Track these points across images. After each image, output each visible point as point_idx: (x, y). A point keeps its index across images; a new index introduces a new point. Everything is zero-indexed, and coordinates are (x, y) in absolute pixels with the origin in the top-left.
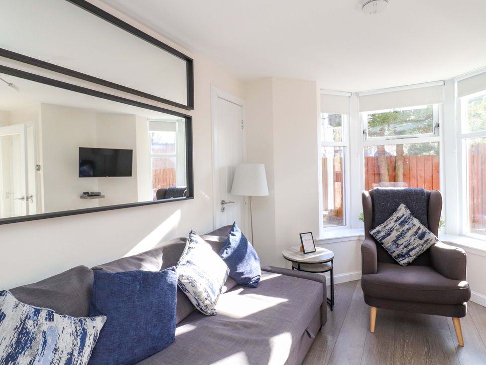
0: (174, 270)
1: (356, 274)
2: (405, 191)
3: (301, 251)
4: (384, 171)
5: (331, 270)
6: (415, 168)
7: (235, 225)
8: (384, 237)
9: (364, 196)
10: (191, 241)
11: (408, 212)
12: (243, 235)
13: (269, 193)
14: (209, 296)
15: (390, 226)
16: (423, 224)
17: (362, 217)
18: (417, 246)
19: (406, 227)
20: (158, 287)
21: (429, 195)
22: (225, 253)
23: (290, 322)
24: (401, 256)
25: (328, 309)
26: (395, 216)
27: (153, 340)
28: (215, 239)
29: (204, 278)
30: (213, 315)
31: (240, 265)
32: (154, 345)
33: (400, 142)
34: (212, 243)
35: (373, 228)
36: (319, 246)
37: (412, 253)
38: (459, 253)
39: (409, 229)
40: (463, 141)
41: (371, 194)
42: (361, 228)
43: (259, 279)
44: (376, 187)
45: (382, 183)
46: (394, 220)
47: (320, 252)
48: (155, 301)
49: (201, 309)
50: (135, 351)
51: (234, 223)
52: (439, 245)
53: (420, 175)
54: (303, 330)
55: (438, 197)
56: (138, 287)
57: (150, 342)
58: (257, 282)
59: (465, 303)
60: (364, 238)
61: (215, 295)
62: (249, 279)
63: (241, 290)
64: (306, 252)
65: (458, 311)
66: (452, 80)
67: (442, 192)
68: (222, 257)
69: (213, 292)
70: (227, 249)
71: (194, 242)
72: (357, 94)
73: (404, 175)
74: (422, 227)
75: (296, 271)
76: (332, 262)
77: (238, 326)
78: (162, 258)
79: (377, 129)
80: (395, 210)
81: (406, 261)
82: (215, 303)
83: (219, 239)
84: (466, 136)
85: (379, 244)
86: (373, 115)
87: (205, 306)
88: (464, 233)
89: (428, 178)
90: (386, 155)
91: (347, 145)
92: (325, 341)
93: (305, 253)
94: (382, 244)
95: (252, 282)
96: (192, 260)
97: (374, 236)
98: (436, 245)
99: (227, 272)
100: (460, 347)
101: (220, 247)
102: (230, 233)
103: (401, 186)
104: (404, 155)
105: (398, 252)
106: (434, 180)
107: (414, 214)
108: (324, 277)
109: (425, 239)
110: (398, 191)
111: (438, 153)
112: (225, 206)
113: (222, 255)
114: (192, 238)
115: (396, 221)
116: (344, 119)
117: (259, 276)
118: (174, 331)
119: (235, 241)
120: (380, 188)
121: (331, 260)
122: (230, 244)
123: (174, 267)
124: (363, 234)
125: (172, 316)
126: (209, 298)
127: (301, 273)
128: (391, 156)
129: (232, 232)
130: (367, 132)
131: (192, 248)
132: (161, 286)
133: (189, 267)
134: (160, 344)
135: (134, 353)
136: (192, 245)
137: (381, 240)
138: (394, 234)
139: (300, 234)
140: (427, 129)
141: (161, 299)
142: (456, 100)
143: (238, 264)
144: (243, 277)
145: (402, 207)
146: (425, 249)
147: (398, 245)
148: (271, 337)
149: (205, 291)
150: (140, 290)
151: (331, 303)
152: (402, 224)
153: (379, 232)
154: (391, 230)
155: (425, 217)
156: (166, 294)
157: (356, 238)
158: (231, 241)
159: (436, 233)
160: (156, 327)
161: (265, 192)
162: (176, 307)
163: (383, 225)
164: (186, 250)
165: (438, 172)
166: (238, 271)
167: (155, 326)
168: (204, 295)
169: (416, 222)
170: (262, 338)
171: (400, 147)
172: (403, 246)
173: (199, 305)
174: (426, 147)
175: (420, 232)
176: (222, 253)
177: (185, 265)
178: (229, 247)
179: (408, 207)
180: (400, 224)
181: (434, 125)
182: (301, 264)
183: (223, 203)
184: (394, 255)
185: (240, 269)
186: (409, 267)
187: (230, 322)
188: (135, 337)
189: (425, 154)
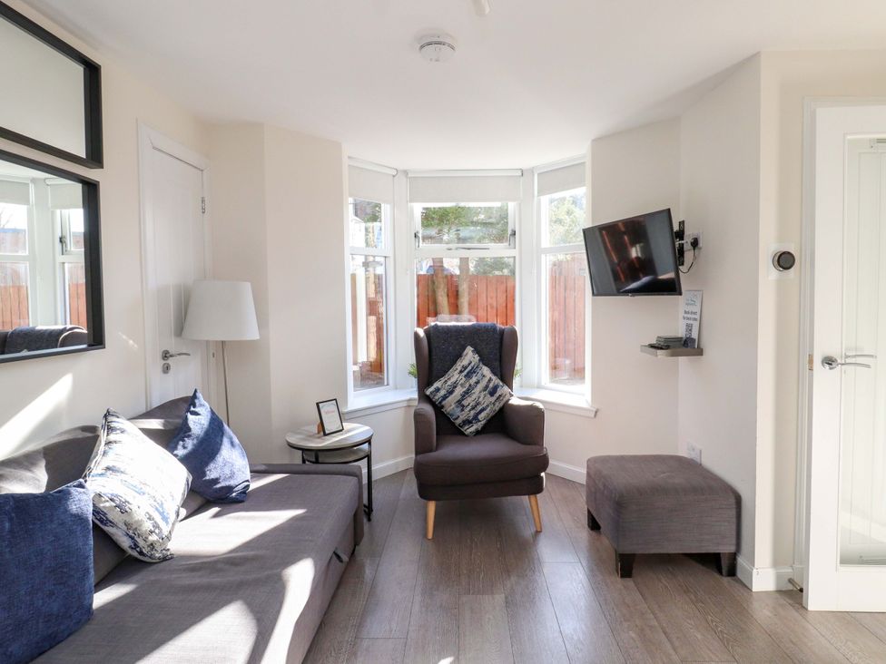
0: (81, 486)
1: (406, 459)
2: (473, 326)
3: (319, 433)
4: (443, 300)
5: (369, 457)
6: (484, 295)
7: (197, 394)
8: (445, 397)
9: (416, 335)
10: (110, 429)
11: (477, 358)
12: (212, 413)
13: (260, 335)
14: (156, 526)
15: (453, 380)
16: (495, 374)
17: (414, 370)
18: (488, 406)
19: (474, 379)
20: (52, 521)
21: (502, 332)
22: (180, 447)
23: (311, 541)
24: (468, 422)
25: (365, 520)
26: (459, 366)
27: (49, 621)
28: (156, 424)
29: (146, 495)
30: (165, 559)
31: (212, 466)
32: (50, 632)
33: (465, 254)
34: (150, 433)
35: (430, 384)
36: (349, 420)
37: (480, 417)
38: (537, 409)
39: (477, 383)
40: (543, 256)
41: (427, 333)
42: (412, 387)
43: (248, 486)
44: (432, 322)
45: (439, 316)
46: (458, 371)
47: (349, 431)
48: (49, 547)
49: (141, 553)
50: (10, 649)
51: (196, 391)
52: (514, 401)
53: (491, 305)
54: (330, 553)
55: (513, 333)
56: (7, 525)
57: (41, 625)
58: (244, 492)
59: (543, 474)
60: (416, 403)
61: (167, 523)
62: (230, 489)
63: (215, 510)
64: (327, 432)
65: (535, 487)
66: (532, 171)
67: (517, 328)
68: (176, 456)
69: (165, 519)
70: (183, 441)
71: (118, 432)
72: (406, 172)
73: (470, 304)
74: (494, 378)
75: (309, 466)
76: (370, 444)
77: (220, 566)
78: (44, 468)
79: (433, 232)
80: (459, 356)
81: (473, 429)
82: (168, 538)
83: (164, 425)
84: (547, 251)
85: (438, 408)
86: (426, 209)
87: (148, 546)
88: (543, 384)
89: (502, 309)
90: (445, 273)
91: (390, 254)
92: (362, 567)
93: (325, 435)
94: (443, 407)
95: (234, 494)
96: (118, 465)
97: (431, 397)
98: (510, 402)
99: (187, 481)
100: (538, 533)
101: (168, 438)
102: (188, 411)
103: (466, 321)
104: (470, 273)
105: (463, 416)
106: (508, 309)
107: (484, 360)
108: (360, 467)
109: (497, 395)
110: (463, 327)
111: (513, 272)
112: (170, 361)
113: (175, 452)
114: (113, 425)
115: (461, 372)
116: (386, 210)
117: (248, 481)
118: (91, 598)
119: (198, 423)
120: (439, 324)
121: (369, 441)
122: (190, 430)
123: (81, 480)
124: (415, 396)
125: (87, 570)
126: (157, 531)
127: (321, 467)
128: (452, 276)
129: (192, 409)
130: (420, 235)
131: (115, 442)
132: (58, 519)
133: (112, 478)
134: (62, 627)
135: (8, 653)
136: (112, 437)
137: (440, 403)
138: (459, 391)
139: (317, 404)
140: (500, 238)
141: (61, 542)
142: (536, 199)
143: (207, 464)
144: (218, 486)
145: (469, 350)
146: (497, 409)
147: (463, 406)
148: (283, 569)
149: (149, 519)
150: (11, 531)
151: (369, 510)
152: (468, 376)
153: (438, 390)
154: (455, 386)
155: (497, 364)
156: (72, 532)
157: (405, 404)
158: (191, 424)
159: (510, 387)
160: (54, 597)
161: (253, 334)
162: (92, 554)
163: (443, 380)
164: (102, 447)
165: (514, 300)
166: (207, 478)
167: (52, 594)
168: (148, 526)
169: (486, 371)
170: (266, 573)
171: (464, 262)
172: (469, 407)
173: (136, 546)
174: (498, 263)
175: (491, 385)
176: (175, 448)
177: (102, 474)
178: (189, 436)
179: (477, 351)
180: (465, 376)
181: (509, 232)
182: (320, 454)
183: (166, 355)
184: (458, 422)
185: (212, 473)
186: (479, 437)
187: (202, 563)
188: (10, 621)
189: (497, 273)
